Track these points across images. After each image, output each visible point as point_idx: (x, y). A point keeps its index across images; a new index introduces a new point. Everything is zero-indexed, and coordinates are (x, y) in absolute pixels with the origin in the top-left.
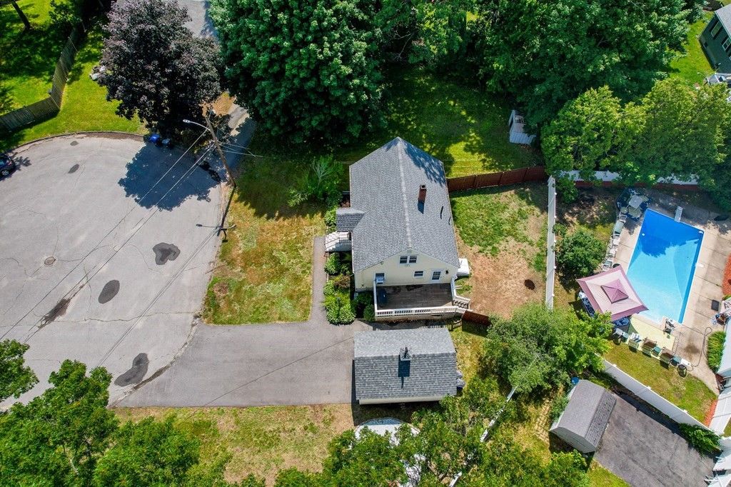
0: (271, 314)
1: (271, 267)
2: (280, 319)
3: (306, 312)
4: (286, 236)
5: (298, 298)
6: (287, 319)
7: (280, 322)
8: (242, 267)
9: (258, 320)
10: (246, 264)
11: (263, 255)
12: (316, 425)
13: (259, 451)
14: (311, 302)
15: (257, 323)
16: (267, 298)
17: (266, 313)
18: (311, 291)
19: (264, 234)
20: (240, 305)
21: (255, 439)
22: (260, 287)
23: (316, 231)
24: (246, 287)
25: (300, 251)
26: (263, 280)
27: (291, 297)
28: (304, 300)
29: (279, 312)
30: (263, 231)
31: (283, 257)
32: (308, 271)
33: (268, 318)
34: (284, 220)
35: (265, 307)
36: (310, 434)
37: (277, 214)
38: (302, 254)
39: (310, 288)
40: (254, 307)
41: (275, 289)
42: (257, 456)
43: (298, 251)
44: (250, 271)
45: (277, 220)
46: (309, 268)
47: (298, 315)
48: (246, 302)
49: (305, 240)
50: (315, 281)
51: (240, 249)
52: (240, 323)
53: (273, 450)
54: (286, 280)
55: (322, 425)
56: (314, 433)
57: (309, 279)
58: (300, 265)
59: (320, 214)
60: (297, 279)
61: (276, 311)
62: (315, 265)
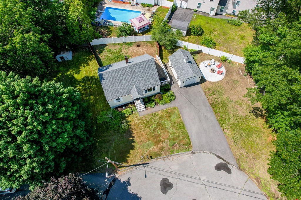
0: (179, 122)
1: (159, 129)
2: (180, 118)
3: (174, 109)
4: (142, 129)
5: (169, 114)
6: (179, 115)
7: (181, 117)
8: (163, 142)
9: (183, 126)
10: (161, 141)
11: (154, 136)
12: (211, 92)
13: (228, 106)
14: (169, 108)
15: (185, 126)
16: (173, 126)
17: (180, 124)
18: (165, 110)
19: (143, 140)
20: (180, 136)
21: (225, 109)
22: (169, 131)
23: (136, 117)
24: (171, 137)
25: (148, 120)
26: (165, 131)
27: (170, 117)
28: (169, 111)
29: (177, 119)
30: (141, 141)
31: (152, 127)
32: (156, 114)
33: (181, 122)
34: (134, 134)
35: (177, 125)
36: (215, 93)
37: (131, 138)
38: (149, 119)
39: (164, 111)
40: (178, 130)
41: (168, 124)
42: (229, 106)
43: (148, 121)
44: (163, 138)
45: (134, 137)
46: (155, 114)
47: (176, 111)
48: (178, 134)
49: (142, 120)
50: (160, 110)
51: (153, 148)
52: (187, 133)
53: (225, 102)
54: (163, 122)
55: (211, 90)
56: (214, 92)
57: (160, 112)
58: (155, 118)
59: (127, 118)
60: (161, 117)
61: (177, 120)
62: (153, 112)
